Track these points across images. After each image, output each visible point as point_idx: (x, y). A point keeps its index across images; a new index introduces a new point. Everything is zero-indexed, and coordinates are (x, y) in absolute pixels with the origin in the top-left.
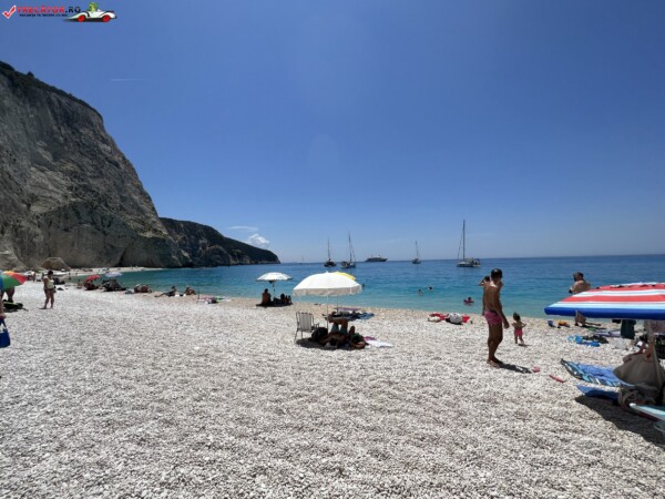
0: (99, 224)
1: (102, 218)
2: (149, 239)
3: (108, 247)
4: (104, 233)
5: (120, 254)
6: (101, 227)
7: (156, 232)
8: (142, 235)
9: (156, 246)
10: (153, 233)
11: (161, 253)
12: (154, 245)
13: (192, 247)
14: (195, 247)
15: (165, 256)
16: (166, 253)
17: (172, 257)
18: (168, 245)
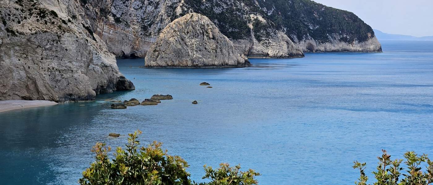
2: (29, 38)
7: (44, 17)
8: (17, 30)
9: (44, 52)
10: (38, 20)
11: (53, 68)
12: (39, 50)
13: (141, 7)
14: (151, 7)
15: (62, 75)
16: (64, 68)
17: (76, 75)
18: (68, 48)
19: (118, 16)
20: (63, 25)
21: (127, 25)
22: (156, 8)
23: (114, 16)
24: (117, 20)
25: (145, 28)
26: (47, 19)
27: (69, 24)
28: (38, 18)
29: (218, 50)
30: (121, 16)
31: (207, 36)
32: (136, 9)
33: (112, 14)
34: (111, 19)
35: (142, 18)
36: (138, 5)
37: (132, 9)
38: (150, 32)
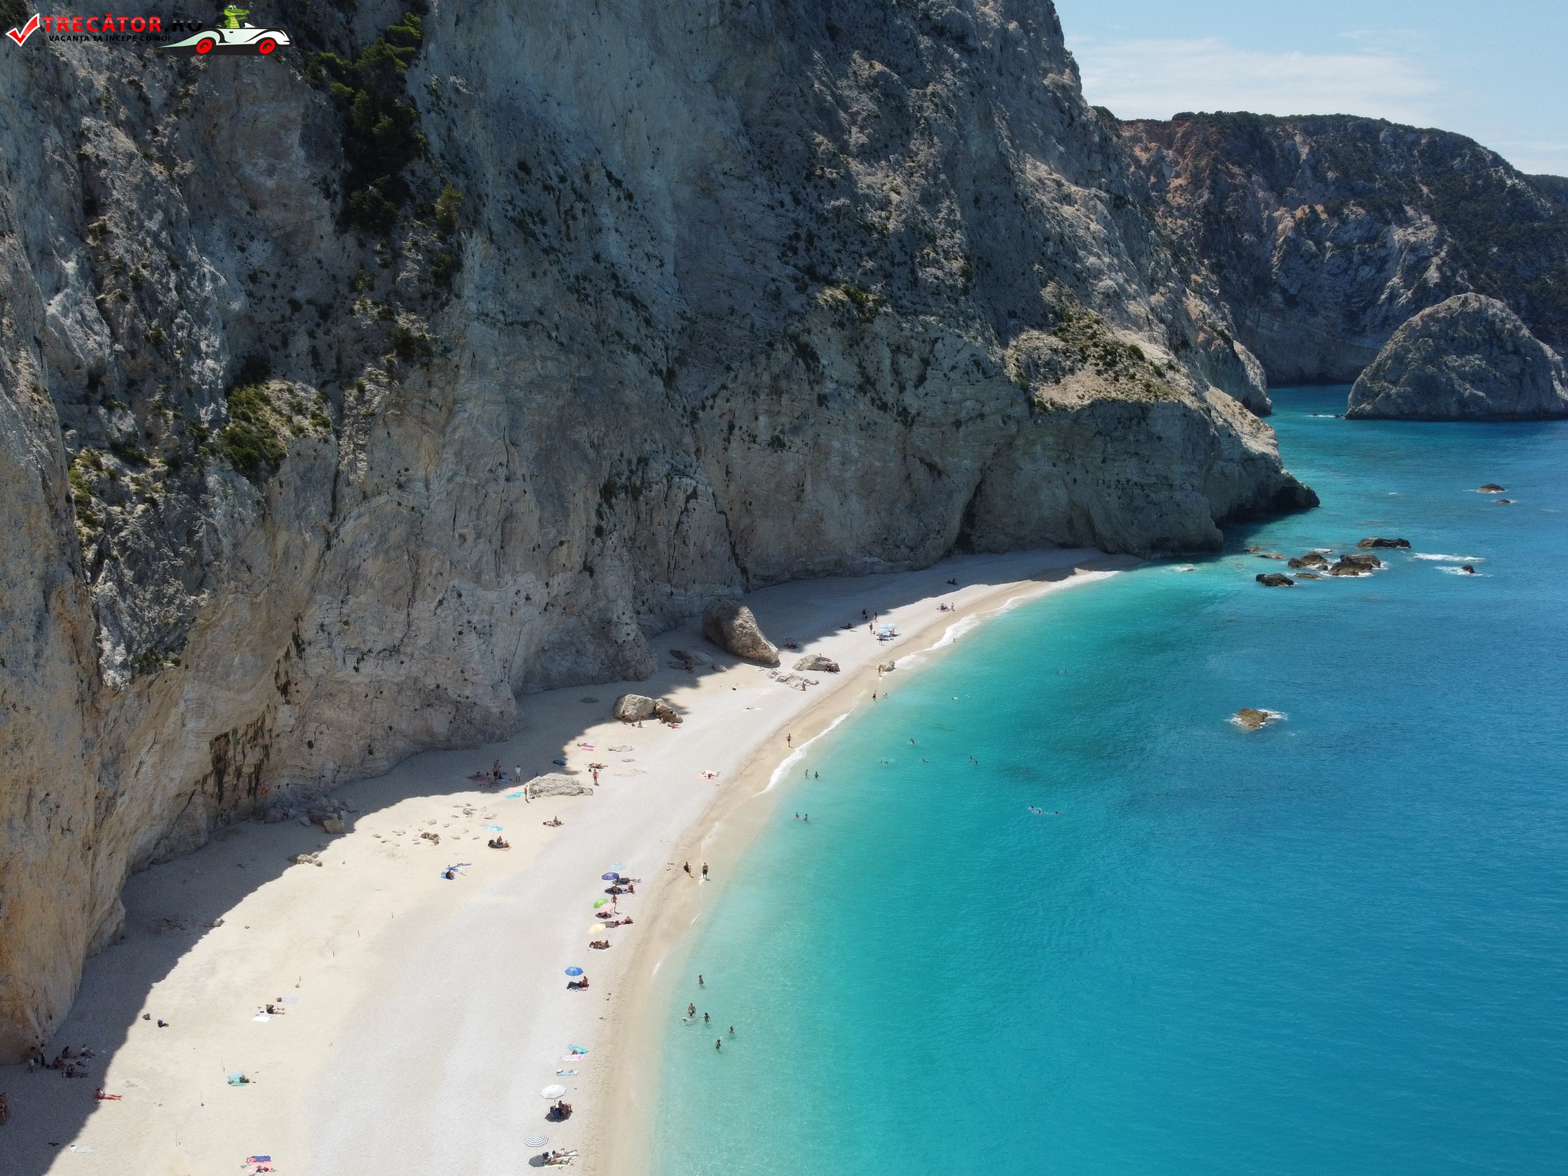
0: (887, 379)
1: (896, 350)
2: (1077, 417)
3: (920, 473)
4: (904, 413)
5: (961, 499)
6: (890, 396)
7: (1112, 364)
8: (1051, 399)
9: (1109, 445)
10: (1099, 373)
11: (1128, 481)
12: (1098, 442)
13: (1346, 271)
14: (1367, 269)
15: (1148, 496)
16: (1153, 480)
17: (1178, 496)
18: (1163, 435)
19: (1292, 291)
20: (1156, 381)
21: (1313, 312)
22: (1380, 270)
23: (1284, 291)
24: (1291, 301)
25: (1352, 317)
26: (1120, 366)
27: (1170, 375)
28: (1101, 367)
29: (1527, 380)
30: (1299, 291)
31: (1500, 347)
32: (1333, 275)
33: (1280, 287)
34: (1277, 297)
35: (1345, 295)
36: (1338, 267)
37: (1325, 275)
38: (1363, 323)
